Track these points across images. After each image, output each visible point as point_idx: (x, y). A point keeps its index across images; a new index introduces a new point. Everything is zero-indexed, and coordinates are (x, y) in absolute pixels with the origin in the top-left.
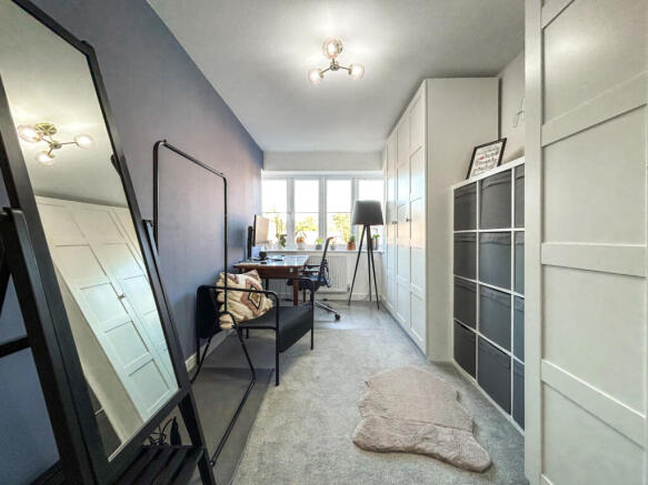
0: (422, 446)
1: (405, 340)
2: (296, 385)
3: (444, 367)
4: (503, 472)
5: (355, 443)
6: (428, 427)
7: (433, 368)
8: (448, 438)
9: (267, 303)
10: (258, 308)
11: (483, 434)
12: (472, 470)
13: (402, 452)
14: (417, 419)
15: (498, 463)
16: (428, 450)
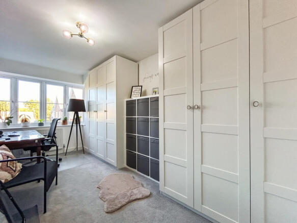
0: (132, 198)
1: (104, 164)
2: (59, 207)
3: (124, 169)
4: (154, 193)
5: (107, 213)
6: (130, 192)
7: (121, 171)
8: (137, 192)
9: (19, 166)
10: (15, 171)
11: (145, 185)
12: (147, 197)
13: (125, 205)
14: (125, 191)
15: (152, 191)
16: (134, 199)
